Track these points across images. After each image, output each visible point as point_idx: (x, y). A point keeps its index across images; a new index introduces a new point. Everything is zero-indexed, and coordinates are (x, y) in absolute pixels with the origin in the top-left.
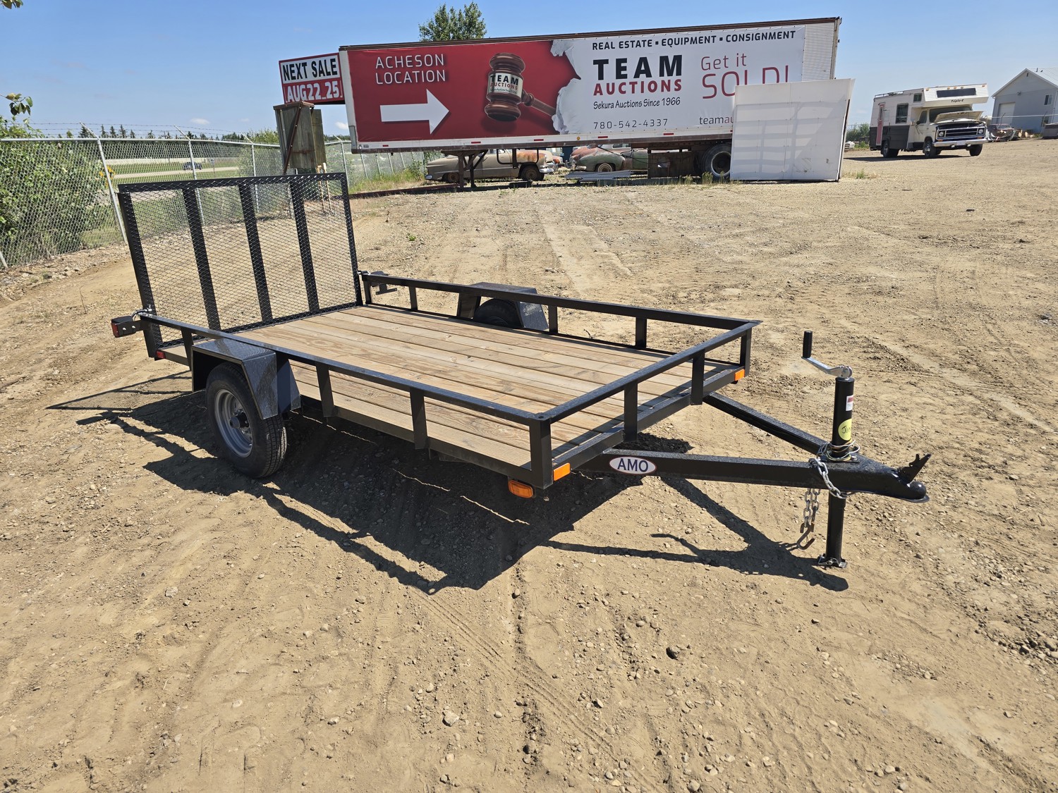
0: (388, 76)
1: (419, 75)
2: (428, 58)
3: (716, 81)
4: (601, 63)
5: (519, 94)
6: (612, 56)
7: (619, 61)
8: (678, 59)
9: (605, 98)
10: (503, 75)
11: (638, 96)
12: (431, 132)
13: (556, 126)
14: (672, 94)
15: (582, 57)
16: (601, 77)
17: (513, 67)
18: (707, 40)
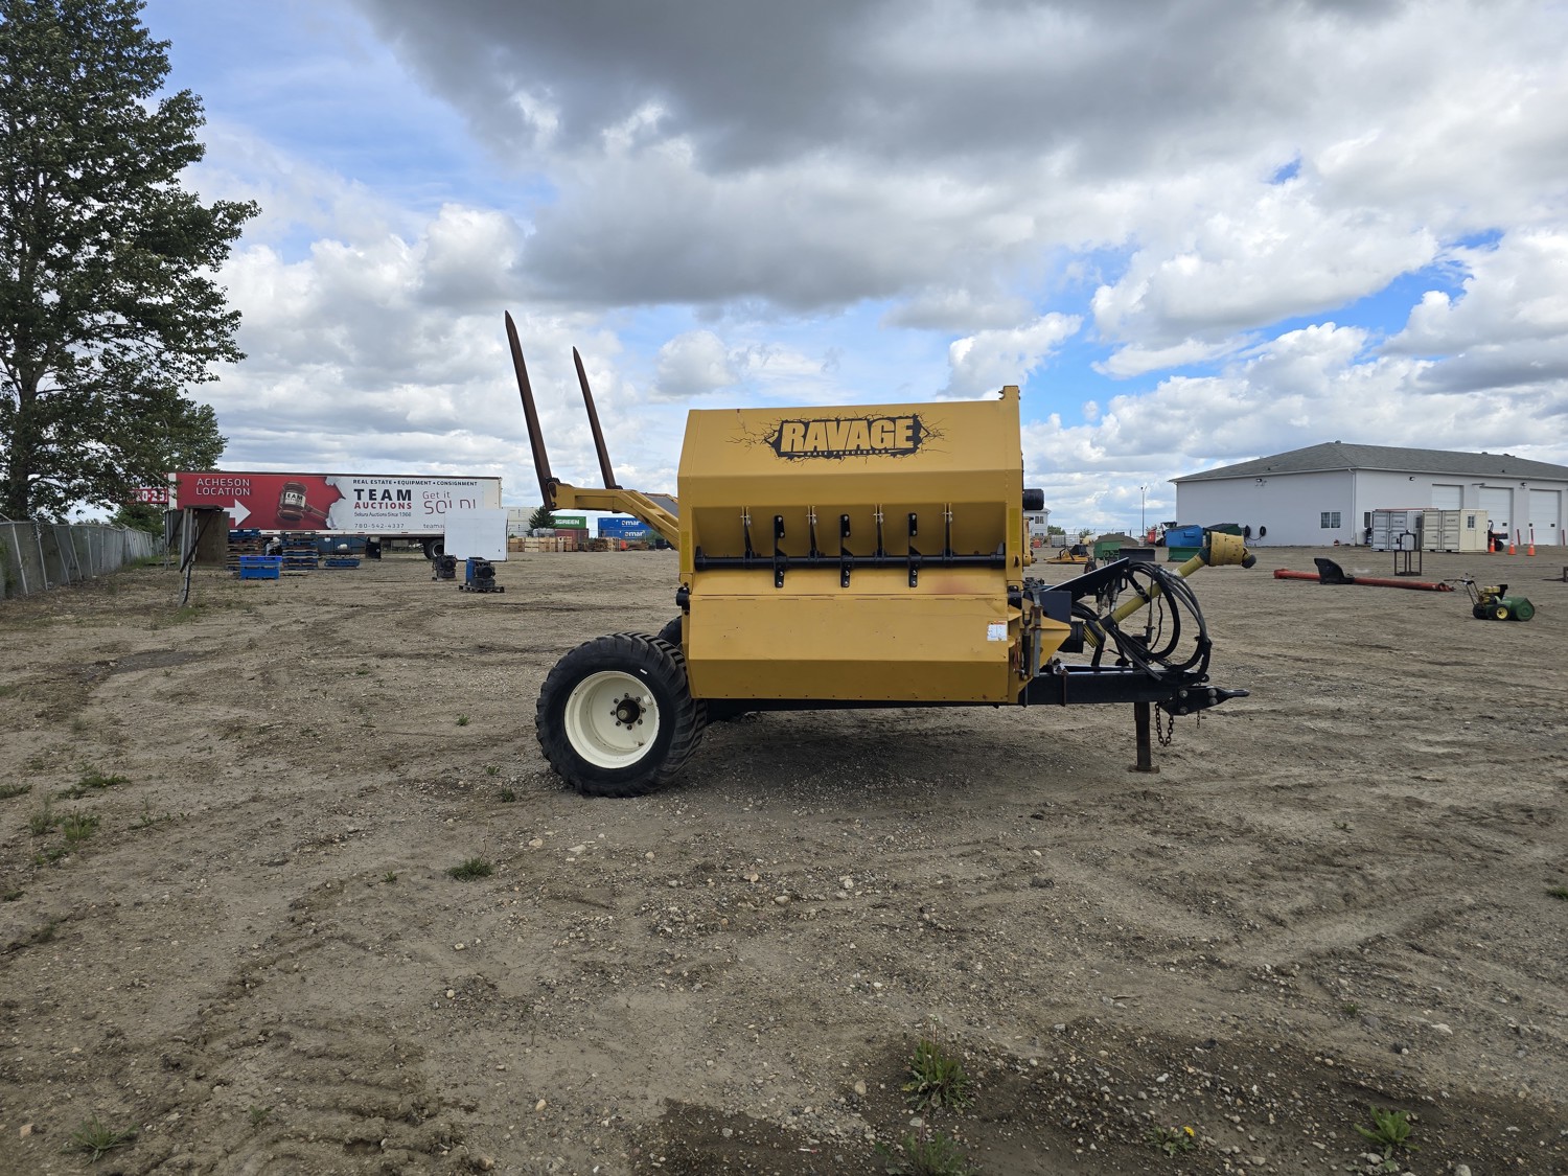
0: (206, 491)
1: (230, 491)
2: (238, 482)
3: (433, 505)
4: (359, 491)
5: (303, 505)
6: (367, 488)
7: (371, 491)
8: (408, 492)
9: (362, 510)
10: (292, 494)
11: (384, 510)
12: (237, 524)
13: (329, 525)
14: (406, 510)
15: (347, 488)
16: (359, 498)
17: (299, 490)
18: (426, 483)
